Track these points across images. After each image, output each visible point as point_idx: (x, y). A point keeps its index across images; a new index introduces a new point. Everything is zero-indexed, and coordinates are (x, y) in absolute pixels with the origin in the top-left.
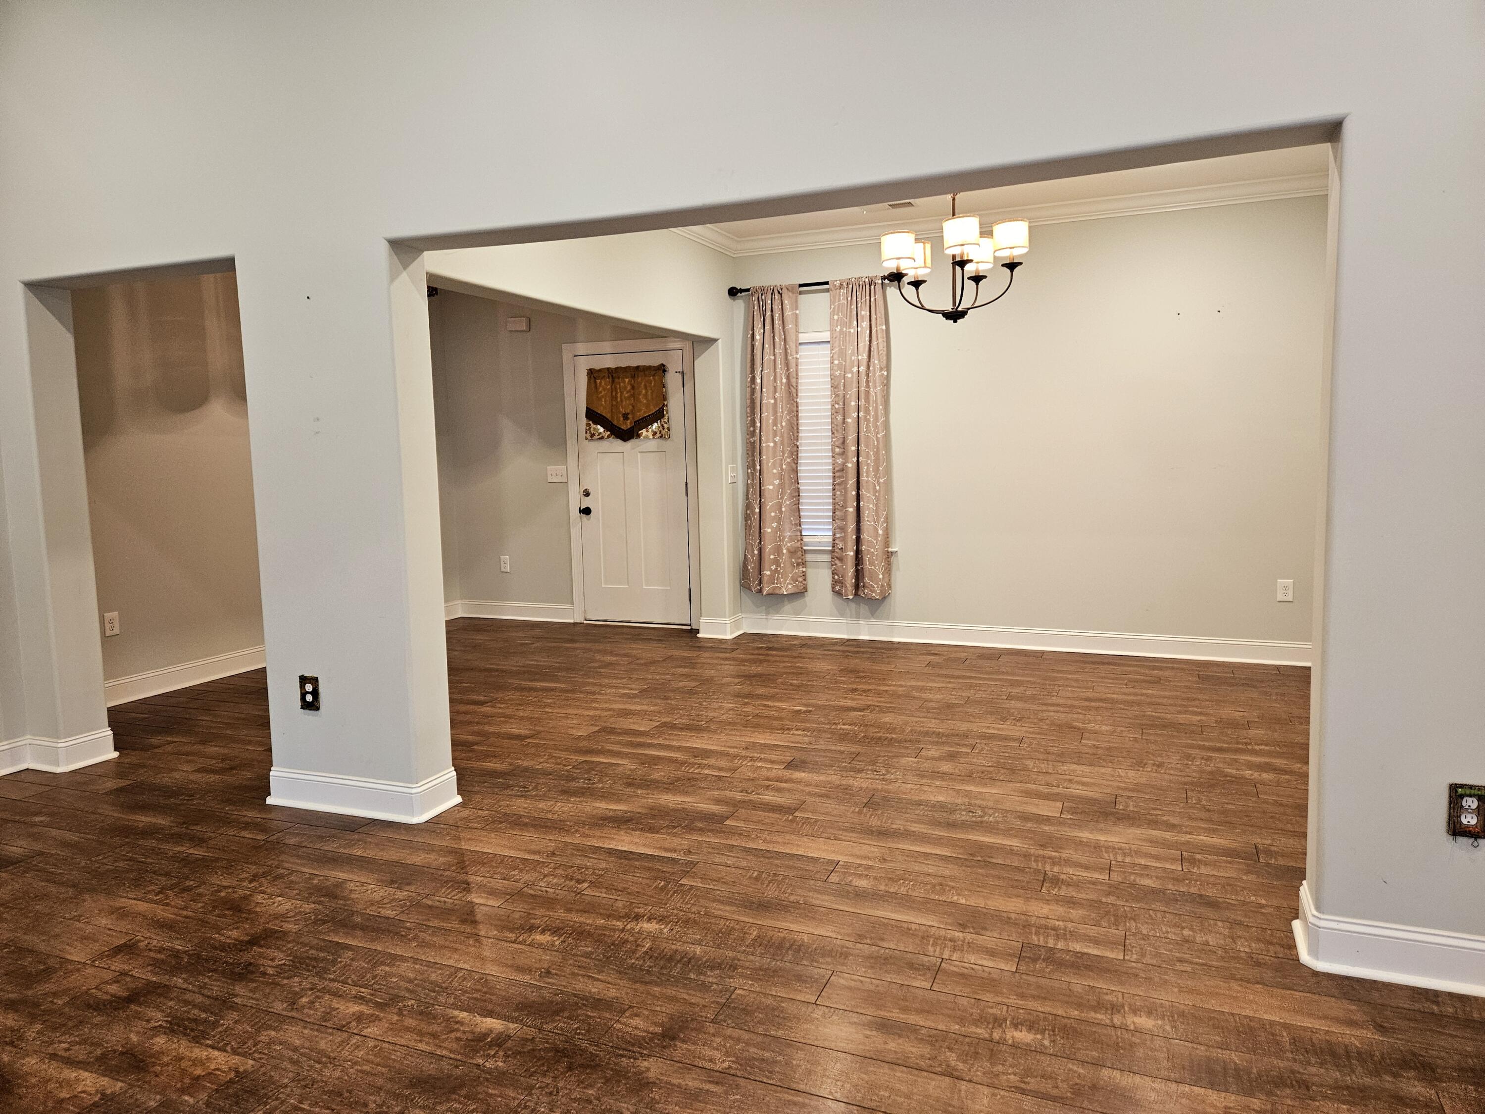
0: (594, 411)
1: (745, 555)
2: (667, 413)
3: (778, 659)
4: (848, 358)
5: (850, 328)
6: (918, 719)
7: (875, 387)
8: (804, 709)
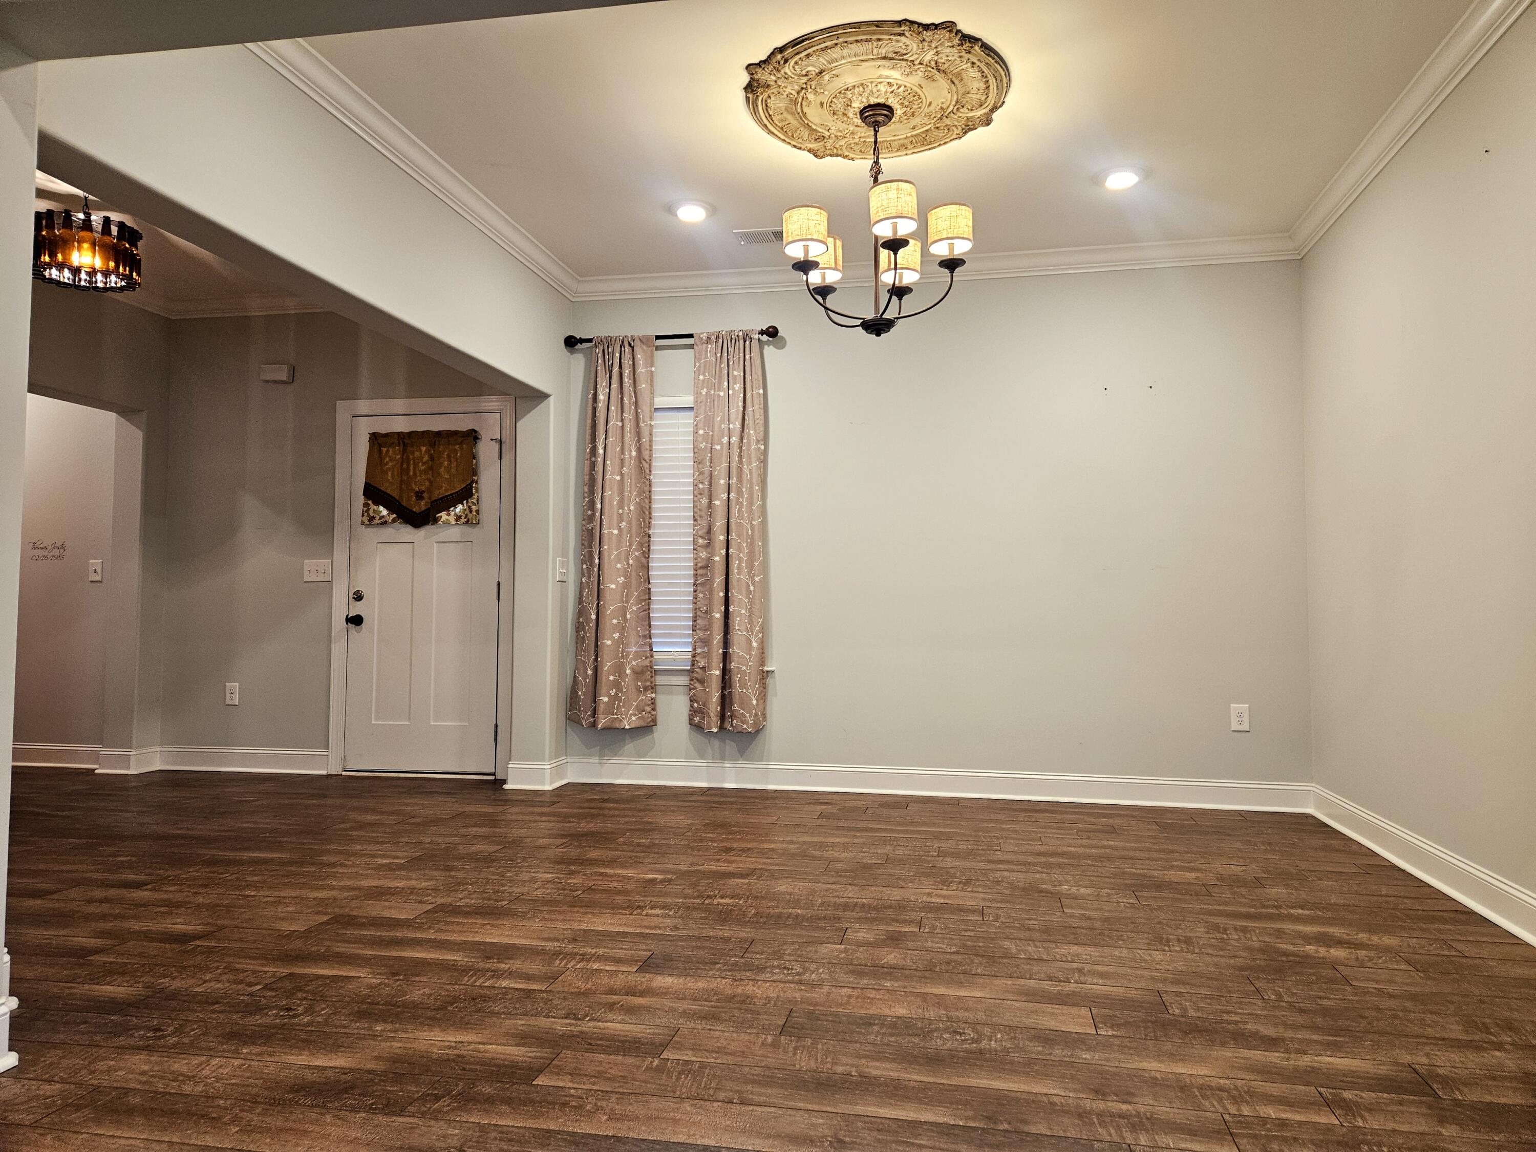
0: (375, 488)
1: (575, 677)
2: (477, 491)
3: (617, 813)
4: (716, 426)
5: (719, 390)
6: (829, 886)
7: (750, 463)
8: (660, 877)
